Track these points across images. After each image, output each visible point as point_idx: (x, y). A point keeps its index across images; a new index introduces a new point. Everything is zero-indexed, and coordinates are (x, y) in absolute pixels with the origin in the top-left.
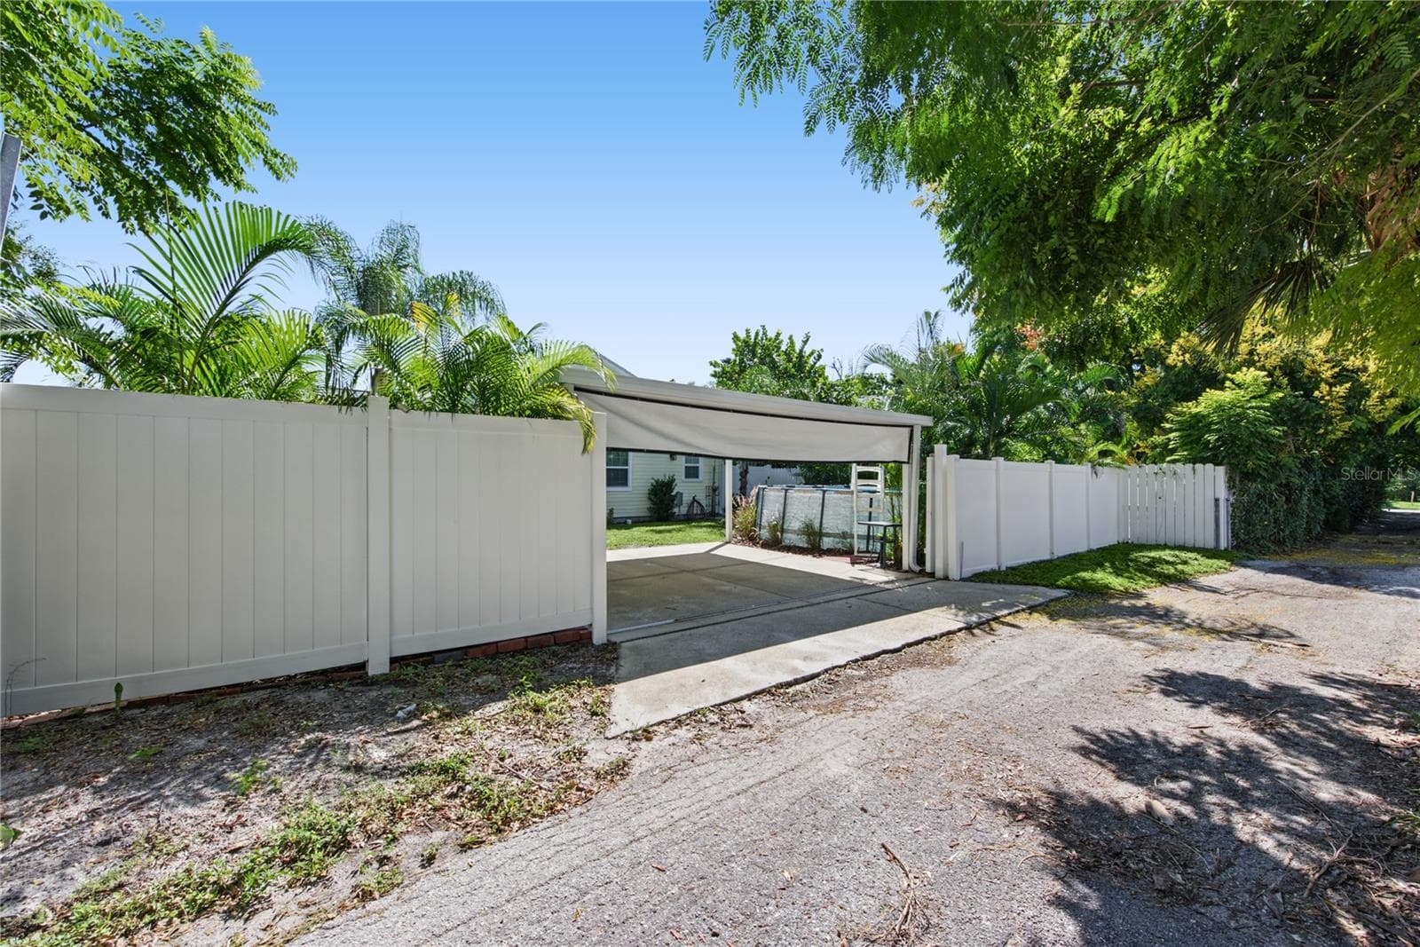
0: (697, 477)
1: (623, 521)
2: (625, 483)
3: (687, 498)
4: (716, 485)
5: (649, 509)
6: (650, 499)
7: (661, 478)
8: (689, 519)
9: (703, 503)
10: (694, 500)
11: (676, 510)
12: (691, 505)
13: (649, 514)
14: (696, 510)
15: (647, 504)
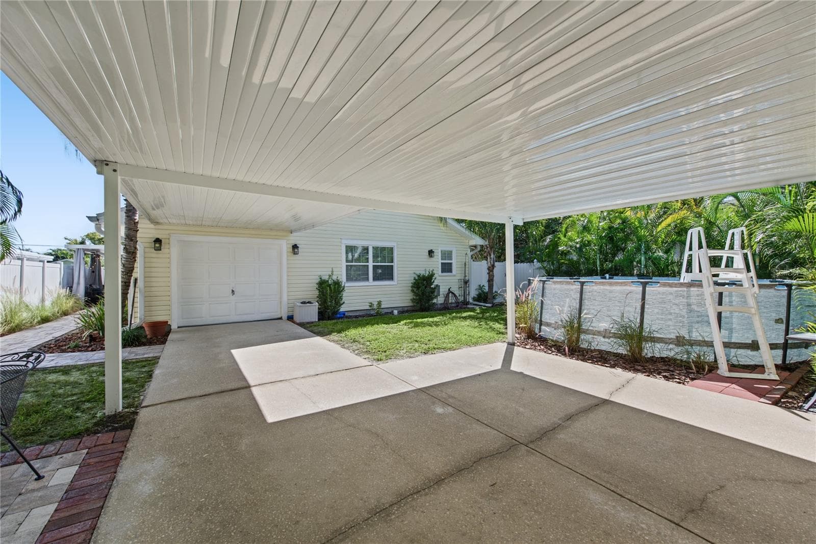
0: (451, 272)
1: (389, 311)
2: (391, 277)
3: (443, 290)
4: (467, 278)
5: (413, 300)
6: (413, 291)
7: (422, 273)
8: (445, 309)
9: (457, 293)
10: (450, 291)
11: (435, 301)
12: (447, 296)
13: (411, 304)
14: (452, 300)
15: (410, 296)
